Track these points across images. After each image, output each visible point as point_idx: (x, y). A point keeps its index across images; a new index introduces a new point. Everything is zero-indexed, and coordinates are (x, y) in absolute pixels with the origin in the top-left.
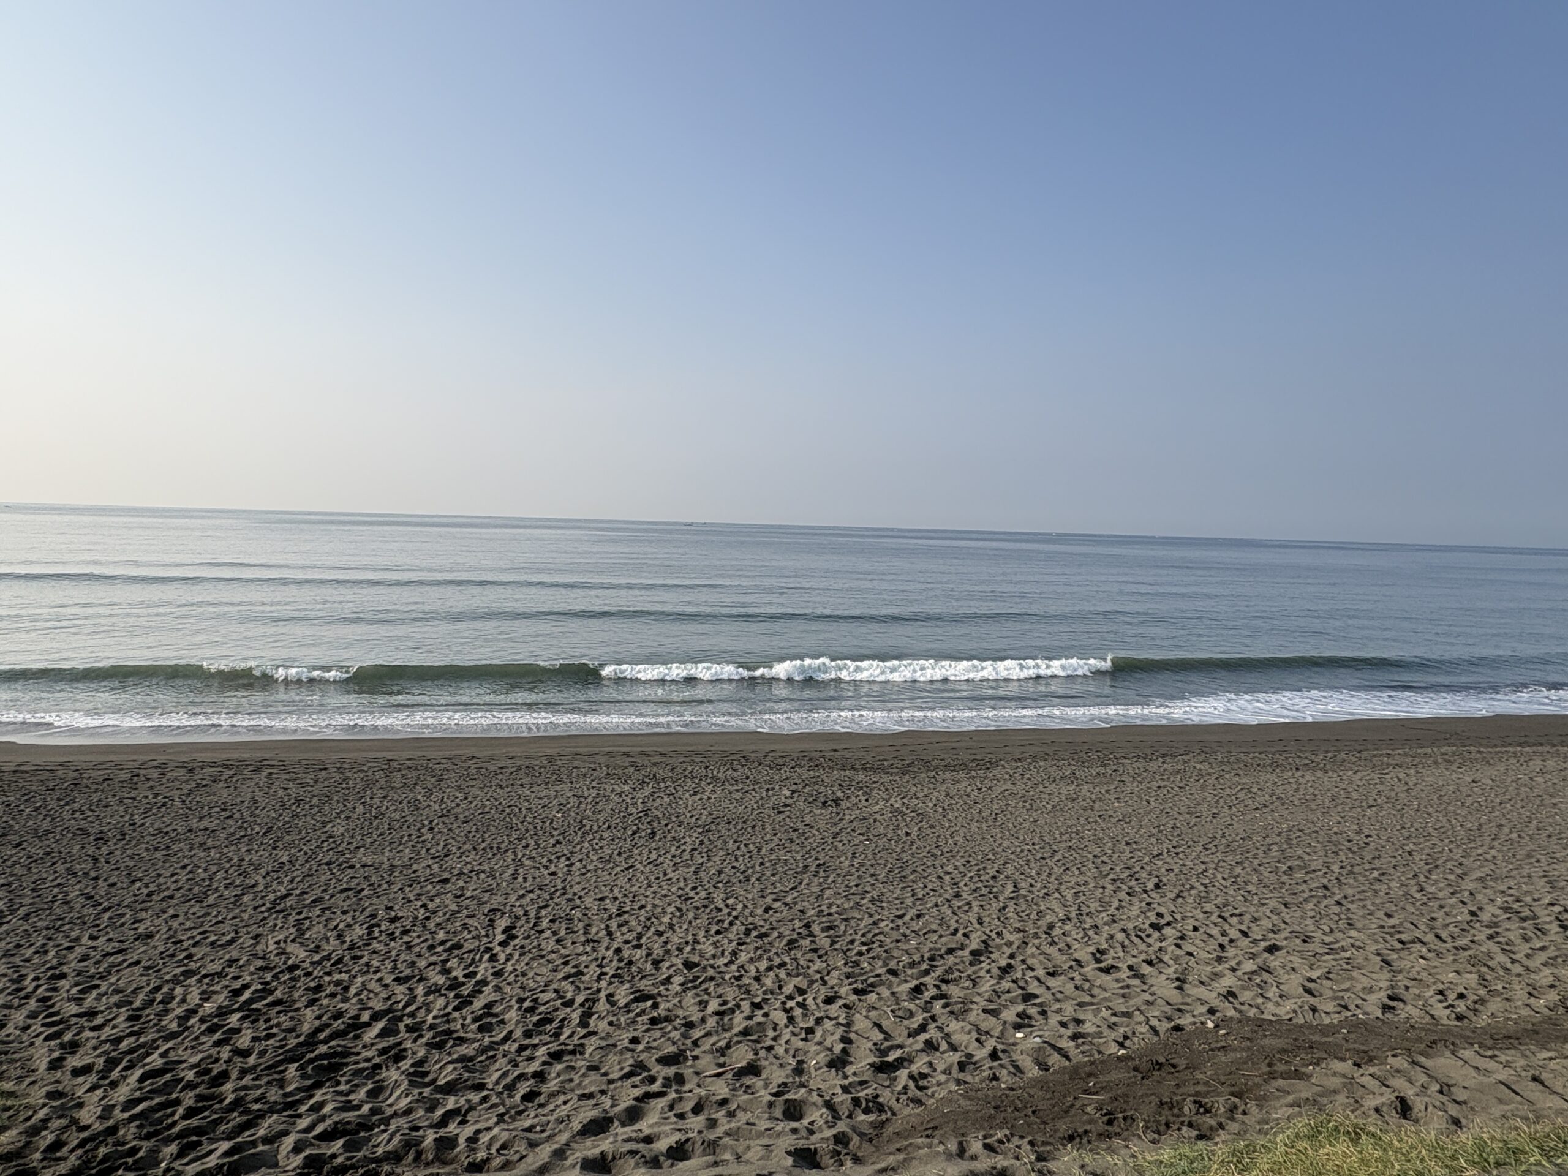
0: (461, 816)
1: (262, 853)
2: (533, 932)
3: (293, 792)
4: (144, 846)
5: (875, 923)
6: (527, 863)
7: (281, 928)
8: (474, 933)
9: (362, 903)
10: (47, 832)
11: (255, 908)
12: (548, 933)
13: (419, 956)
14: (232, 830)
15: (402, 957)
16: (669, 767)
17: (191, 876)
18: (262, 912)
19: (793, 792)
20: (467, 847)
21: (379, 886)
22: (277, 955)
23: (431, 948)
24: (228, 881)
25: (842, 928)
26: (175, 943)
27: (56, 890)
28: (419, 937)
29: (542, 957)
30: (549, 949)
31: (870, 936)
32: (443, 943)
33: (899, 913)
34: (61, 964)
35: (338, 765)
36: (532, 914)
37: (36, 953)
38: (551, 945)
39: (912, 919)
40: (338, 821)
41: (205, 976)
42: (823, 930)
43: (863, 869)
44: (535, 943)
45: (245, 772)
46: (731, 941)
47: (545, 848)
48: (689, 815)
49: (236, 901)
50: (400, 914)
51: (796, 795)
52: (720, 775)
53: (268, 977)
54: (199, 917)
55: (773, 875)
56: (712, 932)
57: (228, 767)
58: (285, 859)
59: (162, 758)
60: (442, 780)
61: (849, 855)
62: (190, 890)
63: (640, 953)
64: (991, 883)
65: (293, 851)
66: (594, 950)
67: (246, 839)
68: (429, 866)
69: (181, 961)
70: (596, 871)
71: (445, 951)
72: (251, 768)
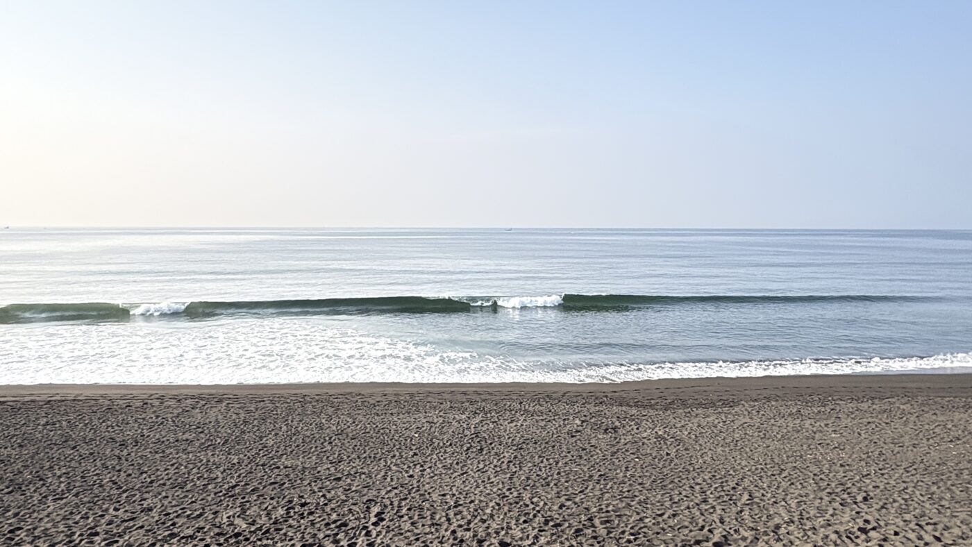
0: (350, 435)
1: (221, 457)
2: (396, 517)
3: (242, 416)
4: (148, 450)
5: (641, 519)
6: (394, 468)
7: (232, 507)
8: (356, 516)
9: (284, 492)
10: (91, 440)
11: (215, 494)
12: (406, 518)
13: (319, 530)
14: (203, 441)
15: (308, 531)
16: (494, 402)
17: (176, 471)
18: (219, 496)
19: (583, 422)
20: (353, 456)
21: (295, 481)
22: (228, 526)
23: (328, 524)
24: (199, 475)
25: (616, 522)
26: (165, 515)
27: (95, 478)
28: (320, 517)
29: (402, 534)
30: (406, 529)
31: (636, 528)
32: (335, 522)
33: (659, 512)
34: (97, 526)
35: (271, 398)
36: (396, 504)
37: (82, 518)
38: (407, 526)
39: (669, 517)
40: (270, 436)
41: (183, 538)
42: (602, 523)
43: (633, 479)
44: (397, 525)
45: (212, 402)
46: (534, 529)
47: (406, 458)
48: (507, 437)
49: (204, 488)
50: (308, 501)
51: (585, 424)
52: (530, 409)
53: (222, 540)
54: (181, 498)
55: (567, 482)
56: (521, 521)
57: (202, 399)
58: (235, 461)
59: (161, 392)
60: (338, 409)
61: (623, 469)
62: (176, 480)
63: (469, 534)
64: (732, 492)
65: (241, 456)
66: (437, 530)
67: (211, 447)
68: (328, 469)
69: (169, 527)
70: (440, 475)
71: (337, 527)
72: (216, 400)
